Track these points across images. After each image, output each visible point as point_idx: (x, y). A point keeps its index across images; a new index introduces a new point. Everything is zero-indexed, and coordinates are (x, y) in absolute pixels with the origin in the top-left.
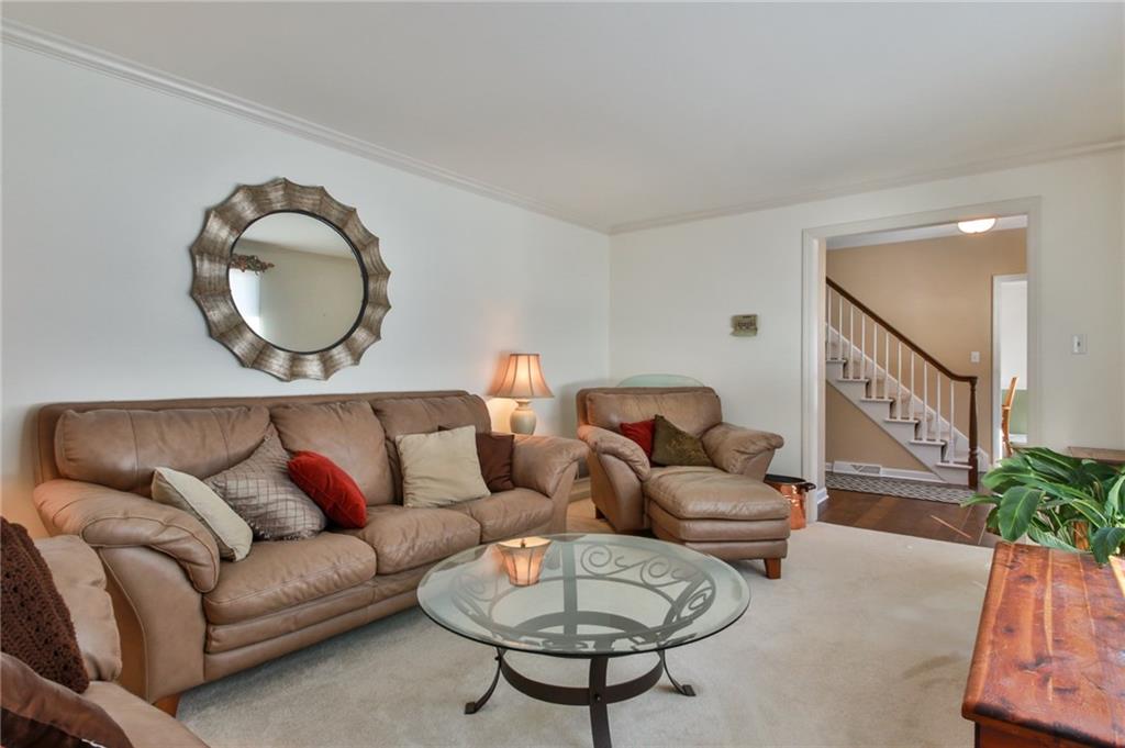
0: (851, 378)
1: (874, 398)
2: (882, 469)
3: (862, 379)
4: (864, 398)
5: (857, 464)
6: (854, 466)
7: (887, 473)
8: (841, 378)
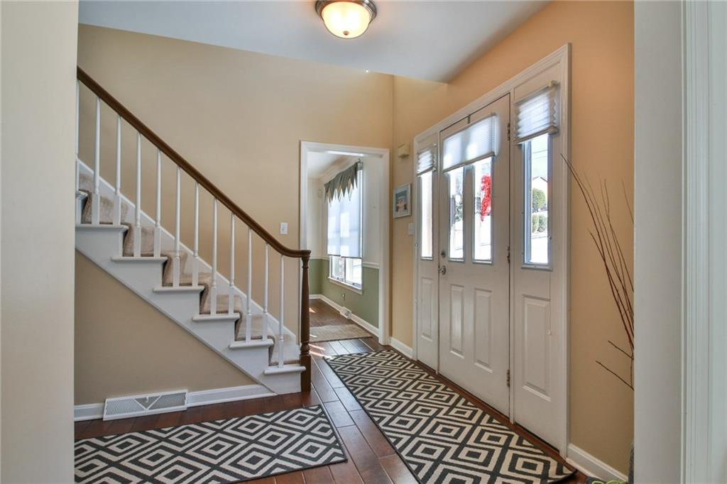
0: (137, 256)
1: (176, 287)
2: (189, 395)
3: (157, 256)
4: (159, 288)
5: (148, 396)
6: (142, 401)
7: (197, 398)
8: (119, 256)
